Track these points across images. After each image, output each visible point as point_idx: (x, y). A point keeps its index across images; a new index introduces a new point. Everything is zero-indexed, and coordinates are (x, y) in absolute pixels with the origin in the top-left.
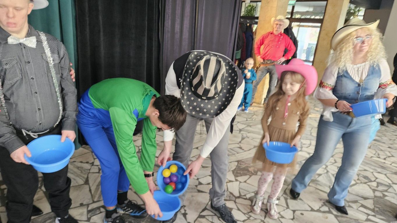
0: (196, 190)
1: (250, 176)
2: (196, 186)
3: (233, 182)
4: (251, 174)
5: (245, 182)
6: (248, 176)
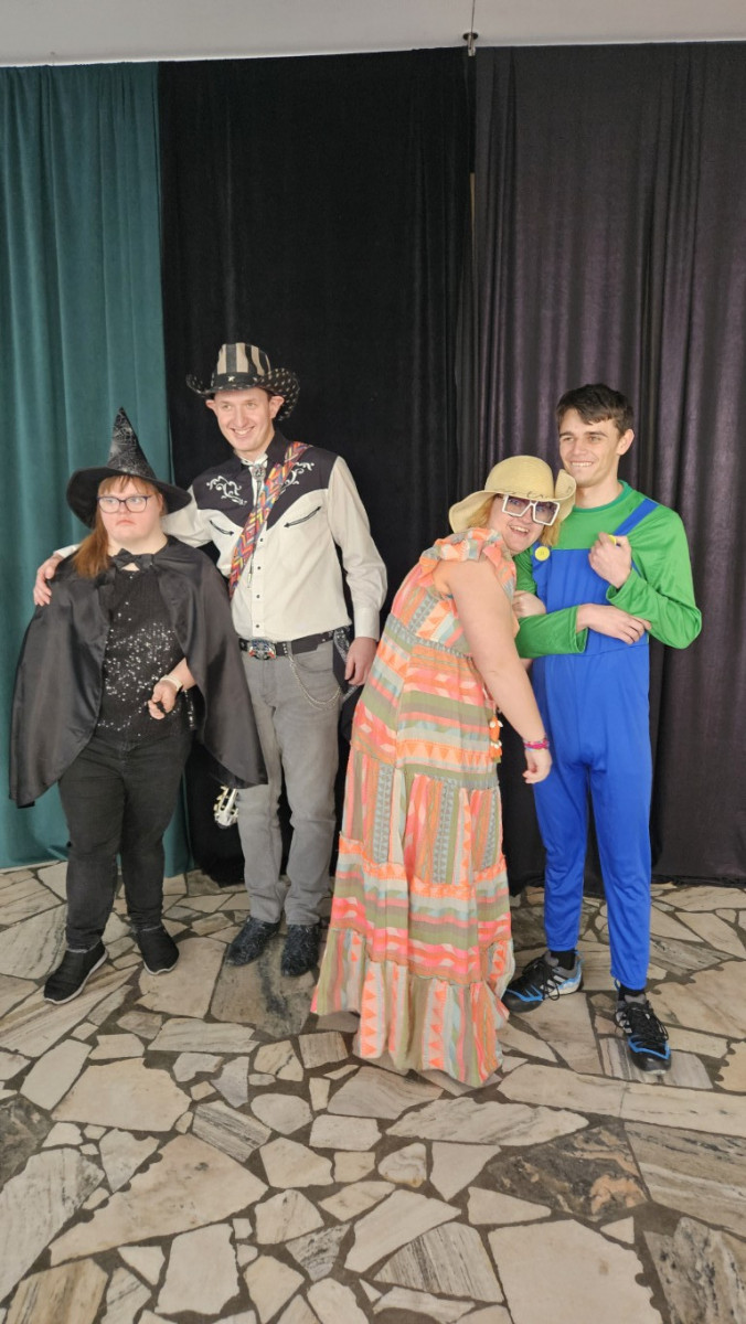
0: (248, 1151)
1: (557, 1216)
2: (275, 1135)
3: (434, 1202)
4: (571, 1207)
5: (484, 1230)
6: (545, 1211)
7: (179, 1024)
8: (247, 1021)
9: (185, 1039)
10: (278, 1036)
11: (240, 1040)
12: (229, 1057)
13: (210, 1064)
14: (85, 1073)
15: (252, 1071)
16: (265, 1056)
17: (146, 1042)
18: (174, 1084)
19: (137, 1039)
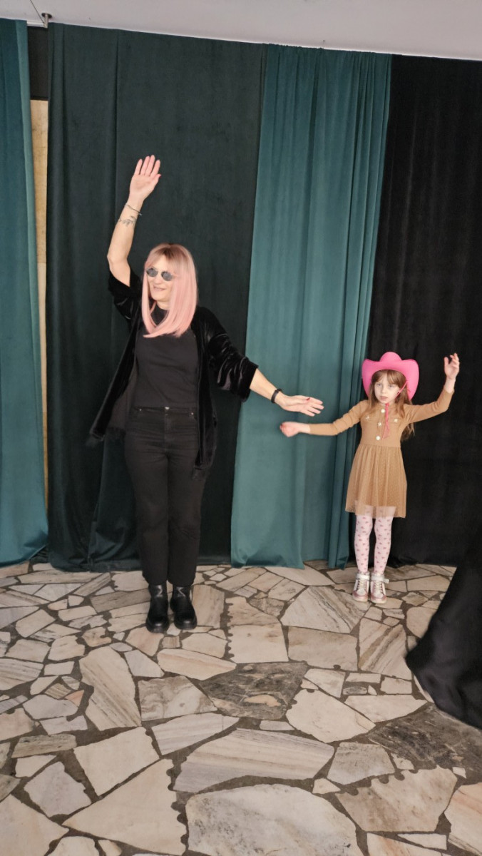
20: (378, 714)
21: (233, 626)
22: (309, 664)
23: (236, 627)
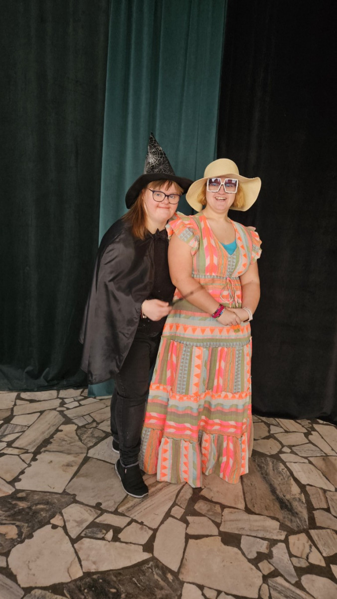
7: (231, 512)
8: (272, 515)
9: (240, 525)
10: (296, 529)
11: (274, 529)
12: (273, 543)
13: (263, 547)
14: (188, 545)
15: (291, 555)
16: (294, 544)
17: (218, 525)
18: (246, 560)
19: (211, 522)
20: (94, 563)
21: (45, 451)
22: (77, 498)
23: (47, 452)
